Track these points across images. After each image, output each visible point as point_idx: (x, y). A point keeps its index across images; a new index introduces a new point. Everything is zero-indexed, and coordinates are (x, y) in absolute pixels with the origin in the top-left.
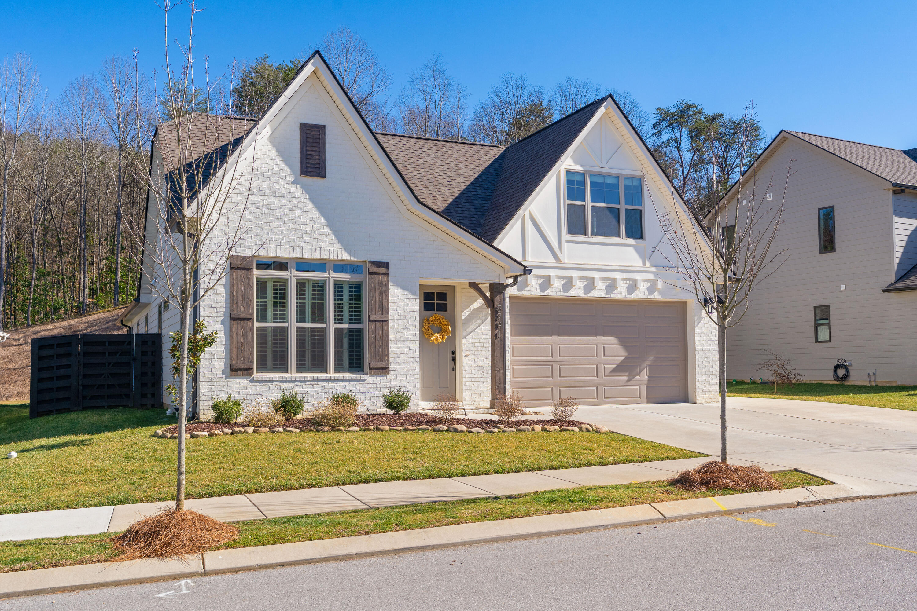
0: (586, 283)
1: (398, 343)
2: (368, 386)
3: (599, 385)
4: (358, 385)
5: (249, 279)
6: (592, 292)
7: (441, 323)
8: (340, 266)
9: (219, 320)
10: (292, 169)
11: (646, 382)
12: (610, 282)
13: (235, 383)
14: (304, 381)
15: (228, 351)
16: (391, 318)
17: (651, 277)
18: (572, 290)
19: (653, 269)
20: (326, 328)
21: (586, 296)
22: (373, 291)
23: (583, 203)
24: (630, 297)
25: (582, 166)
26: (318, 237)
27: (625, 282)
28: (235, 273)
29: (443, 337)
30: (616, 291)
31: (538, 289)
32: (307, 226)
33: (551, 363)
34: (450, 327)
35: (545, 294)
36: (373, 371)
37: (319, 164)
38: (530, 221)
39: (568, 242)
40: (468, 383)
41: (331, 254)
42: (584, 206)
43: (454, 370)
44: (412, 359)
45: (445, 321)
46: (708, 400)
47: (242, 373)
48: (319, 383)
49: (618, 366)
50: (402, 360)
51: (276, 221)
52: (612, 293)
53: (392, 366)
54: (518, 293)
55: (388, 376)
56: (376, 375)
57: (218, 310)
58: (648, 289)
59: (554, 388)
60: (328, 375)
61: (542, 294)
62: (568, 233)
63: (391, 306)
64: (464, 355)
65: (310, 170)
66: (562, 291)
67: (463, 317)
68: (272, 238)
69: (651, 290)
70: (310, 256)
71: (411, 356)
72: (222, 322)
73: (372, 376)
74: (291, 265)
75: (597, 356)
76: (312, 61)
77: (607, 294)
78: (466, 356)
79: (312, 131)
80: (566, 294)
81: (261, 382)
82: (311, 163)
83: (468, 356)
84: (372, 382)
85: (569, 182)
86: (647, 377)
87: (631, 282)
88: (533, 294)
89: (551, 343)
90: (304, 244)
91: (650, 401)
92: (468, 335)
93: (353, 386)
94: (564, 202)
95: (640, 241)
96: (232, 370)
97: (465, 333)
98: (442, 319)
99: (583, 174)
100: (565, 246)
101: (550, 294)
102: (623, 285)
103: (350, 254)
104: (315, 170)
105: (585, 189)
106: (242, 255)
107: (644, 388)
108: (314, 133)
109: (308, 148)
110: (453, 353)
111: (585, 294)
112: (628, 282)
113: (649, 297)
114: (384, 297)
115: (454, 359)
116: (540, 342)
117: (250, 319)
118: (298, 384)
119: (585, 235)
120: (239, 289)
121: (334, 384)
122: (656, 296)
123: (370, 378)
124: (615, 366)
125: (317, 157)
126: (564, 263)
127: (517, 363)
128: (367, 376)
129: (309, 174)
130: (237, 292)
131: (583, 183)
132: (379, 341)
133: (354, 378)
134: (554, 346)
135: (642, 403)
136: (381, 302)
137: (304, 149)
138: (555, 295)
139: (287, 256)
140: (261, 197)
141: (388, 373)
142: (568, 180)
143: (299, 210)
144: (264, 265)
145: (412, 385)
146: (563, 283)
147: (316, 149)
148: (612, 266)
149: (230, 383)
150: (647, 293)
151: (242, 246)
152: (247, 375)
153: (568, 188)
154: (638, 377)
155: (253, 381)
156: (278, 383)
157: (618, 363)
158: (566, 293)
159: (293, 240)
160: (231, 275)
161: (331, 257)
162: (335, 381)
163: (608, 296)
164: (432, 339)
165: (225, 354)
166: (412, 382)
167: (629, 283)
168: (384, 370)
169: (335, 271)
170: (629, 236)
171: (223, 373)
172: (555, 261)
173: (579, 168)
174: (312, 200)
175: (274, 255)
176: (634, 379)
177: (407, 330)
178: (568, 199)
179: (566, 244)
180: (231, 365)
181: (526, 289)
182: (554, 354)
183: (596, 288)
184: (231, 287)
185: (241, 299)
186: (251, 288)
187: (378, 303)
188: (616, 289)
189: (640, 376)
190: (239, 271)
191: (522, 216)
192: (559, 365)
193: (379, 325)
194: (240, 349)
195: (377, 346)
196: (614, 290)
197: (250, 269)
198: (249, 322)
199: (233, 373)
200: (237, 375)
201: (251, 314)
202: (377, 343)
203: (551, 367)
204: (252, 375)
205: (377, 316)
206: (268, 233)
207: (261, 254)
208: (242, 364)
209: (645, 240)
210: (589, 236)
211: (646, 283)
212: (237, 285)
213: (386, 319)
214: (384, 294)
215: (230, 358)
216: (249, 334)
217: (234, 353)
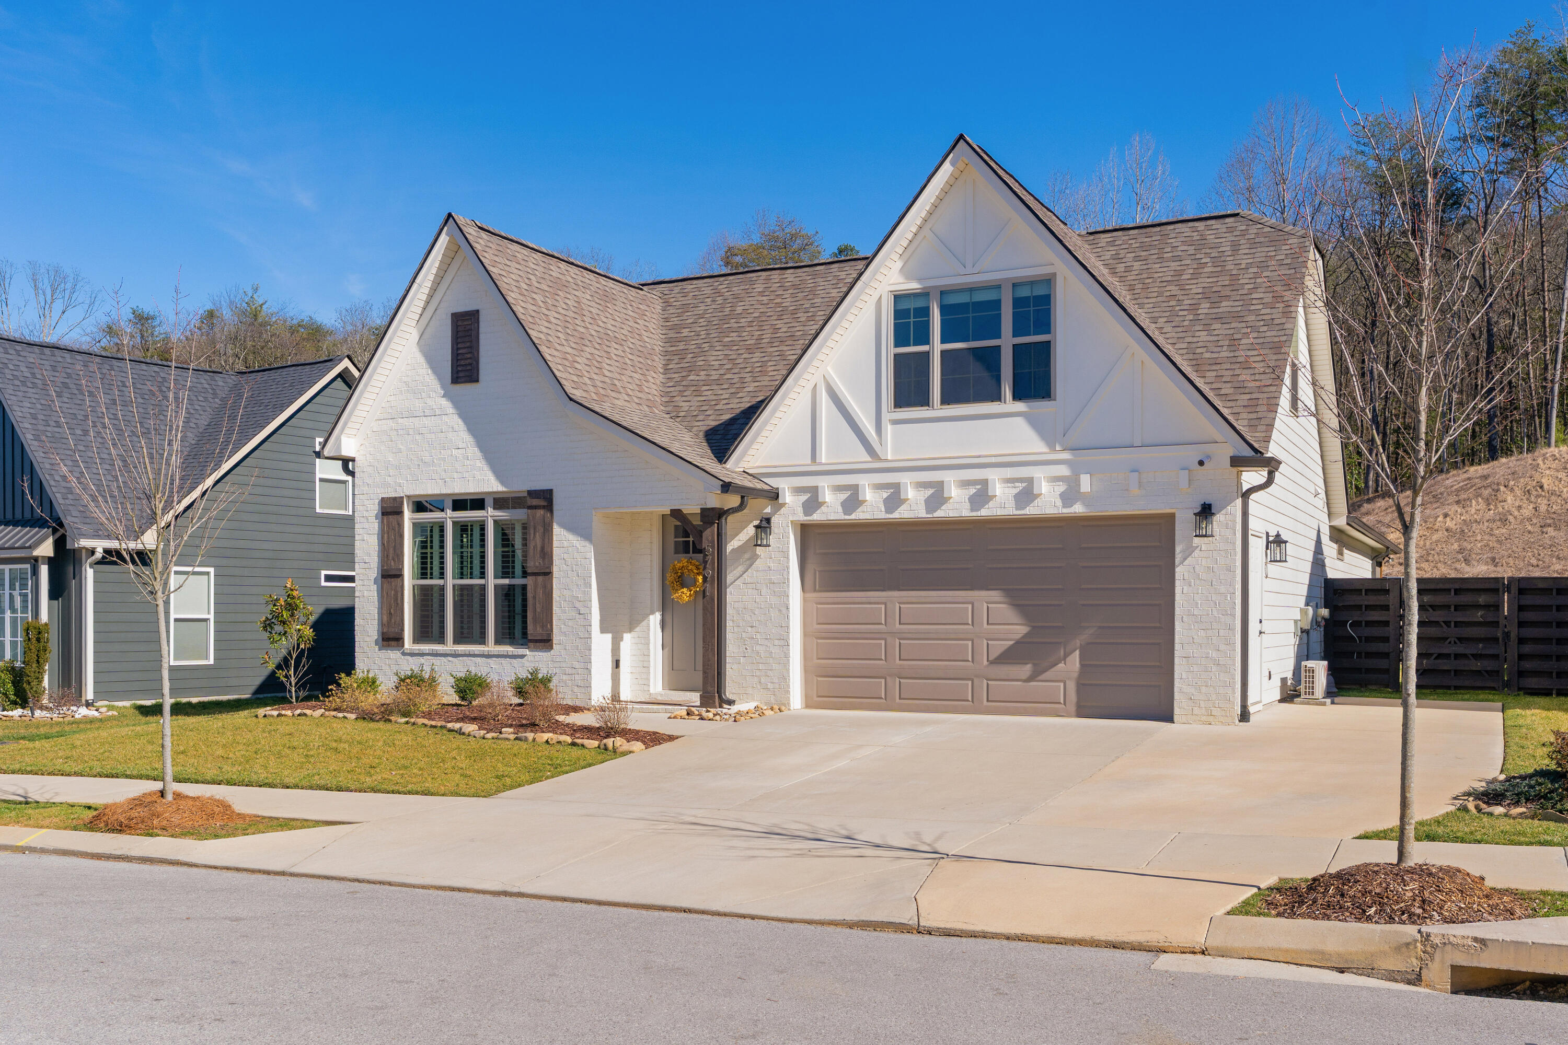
0: (928, 492)
1: (566, 605)
2: (528, 665)
3: (977, 676)
4: (515, 662)
5: (400, 525)
6: (943, 508)
7: (692, 571)
8: (501, 502)
9: (373, 579)
10: (440, 378)
11: (1076, 675)
12: (977, 487)
13: (387, 656)
14: (456, 655)
15: (380, 615)
16: (555, 569)
17: (1064, 471)
18: (903, 507)
19: (1066, 456)
20: (485, 586)
21: (930, 515)
22: (532, 532)
23: (925, 348)
24: (1022, 512)
25: (919, 280)
26: (472, 463)
27: (1009, 485)
28: (385, 518)
29: (691, 591)
30: (991, 504)
31: (840, 509)
32: (457, 451)
33: (884, 636)
34: (700, 578)
35: (853, 517)
36: (535, 645)
37: (470, 364)
38: (824, 394)
39: (895, 422)
41: (486, 485)
42: (927, 354)
44: (583, 629)
46: (1204, 718)
47: (393, 643)
48: (472, 658)
49: (1018, 642)
50: (570, 630)
51: (427, 448)
52: (982, 506)
53: (556, 637)
54: (806, 518)
55: (552, 651)
56: (537, 649)
57: (372, 566)
58: (1062, 495)
59: (888, 679)
60: (486, 649)
61: (847, 517)
62: (895, 407)
63: (556, 551)
65: (461, 374)
66: (883, 509)
69: (1067, 498)
70: (464, 490)
71: (583, 624)
72: (375, 582)
73: (532, 651)
74: (448, 503)
75: (974, 625)
76: (446, 228)
77: (972, 510)
79: (464, 320)
80: (891, 516)
81: (412, 654)
82: (463, 365)
84: (532, 660)
85: (899, 314)
86: (1079, 665)
87: (1024, 485)
88: (832, 518)
89: (884, 600)
90: (456, 475)
91: (1082, 712)
93: (510, 663)
94: (889, 350)
95: (1043, 404)
96: (383, 640)
98: (693, 564)
99: (924, 294)
100: (889, 429)
101: (861, 517)
102: (1005, 491)
104: (467, 374)
105: (929, 321)
106: (394, 496)
107: (1072, 686)
108: (465, 323)
109: (460, 346)
111: (928, 512)
112: (1017, 484)
113: (1065, 511)
114: (546, 540)
116: (864, 600)
117: (400, 576)
118: (450, 659)
119: (928, 405)
120: (391, 540)
121: (489, 660)
122: (1078, 509)
123: (531, 653)
124: (1012, 643)
125: (469, 356)
126: (886, 460)
127: (824, 635)
128: (526, 652)
129: (459, 380)
130: (388, 542)
131: (925, 312)
132: (540, 603)
133: (510, 653)
134: (889, 605)
135: (1069, 716)
137: (455, 348)
138: (871, 517)
139: (439, 491)
140: (413, 420)
141: (552, 648)
142: (895, 311)
143: (449, 430)
144: (419, 506)
145: (583, 666)
146: (885, 495)
147: (468, 344)
148: (979, 457)
149: (382, 656)
150: (1059, 503)
151: (394, 485)
152: (398, 646)
153: (896, 326)
154: (1061, 665)
155: (404, 654)
156: (429, 657)
157: (1018, 636)
158: (892, 513)
159: (445, 470)
160: (382, 522)
161: (485, 490)
162: (489, 656)
163: (974, 514)
164: (677, 596)
165: (378, 620)
166: (582, 661)
167: (1020, 486)
168: (545, 642)
169: (495, 508)
170: (1017, 396)
171: (376, 642)
172: (869, 459)
173: (914, 286)
174: (463, 416)
175: (426, 492)
176: (1053, 669)
177: (577, 585)
178: (896, 346)
179: (889, 427)
180: (383, 633)
181: (818, 511)
182: (888, 620)
183: (951, 501)
184: (383, 537)
185: (391, 551)
186: (401, 536)
187: (539, 549)
188: (991, 500)
189: (1065, 664)
190: (390, 516)
191: (810, 386)
192: (900, 639)
193: (540, 578)
194: (390, 614)
195: (538, 610)
196: (988, 502)
197: (400, 513)
198: (399, 579)
199: (385, 643)
200: (389, 646)
201: (402, 569)
202: (538, 605)
203: (883, 642)
204: (403, 646)
205: (537, 567)
206: (419, 465)
207: (412, 493)
208: (393, 631)
209: (1055, 400)
210: (935, 407)
211: (1058, 483)
212: (388, 533)
213: (547, 571)
214: (547, 537)
215: (382, 624)
216: (399, 595)
217: (385, 618)
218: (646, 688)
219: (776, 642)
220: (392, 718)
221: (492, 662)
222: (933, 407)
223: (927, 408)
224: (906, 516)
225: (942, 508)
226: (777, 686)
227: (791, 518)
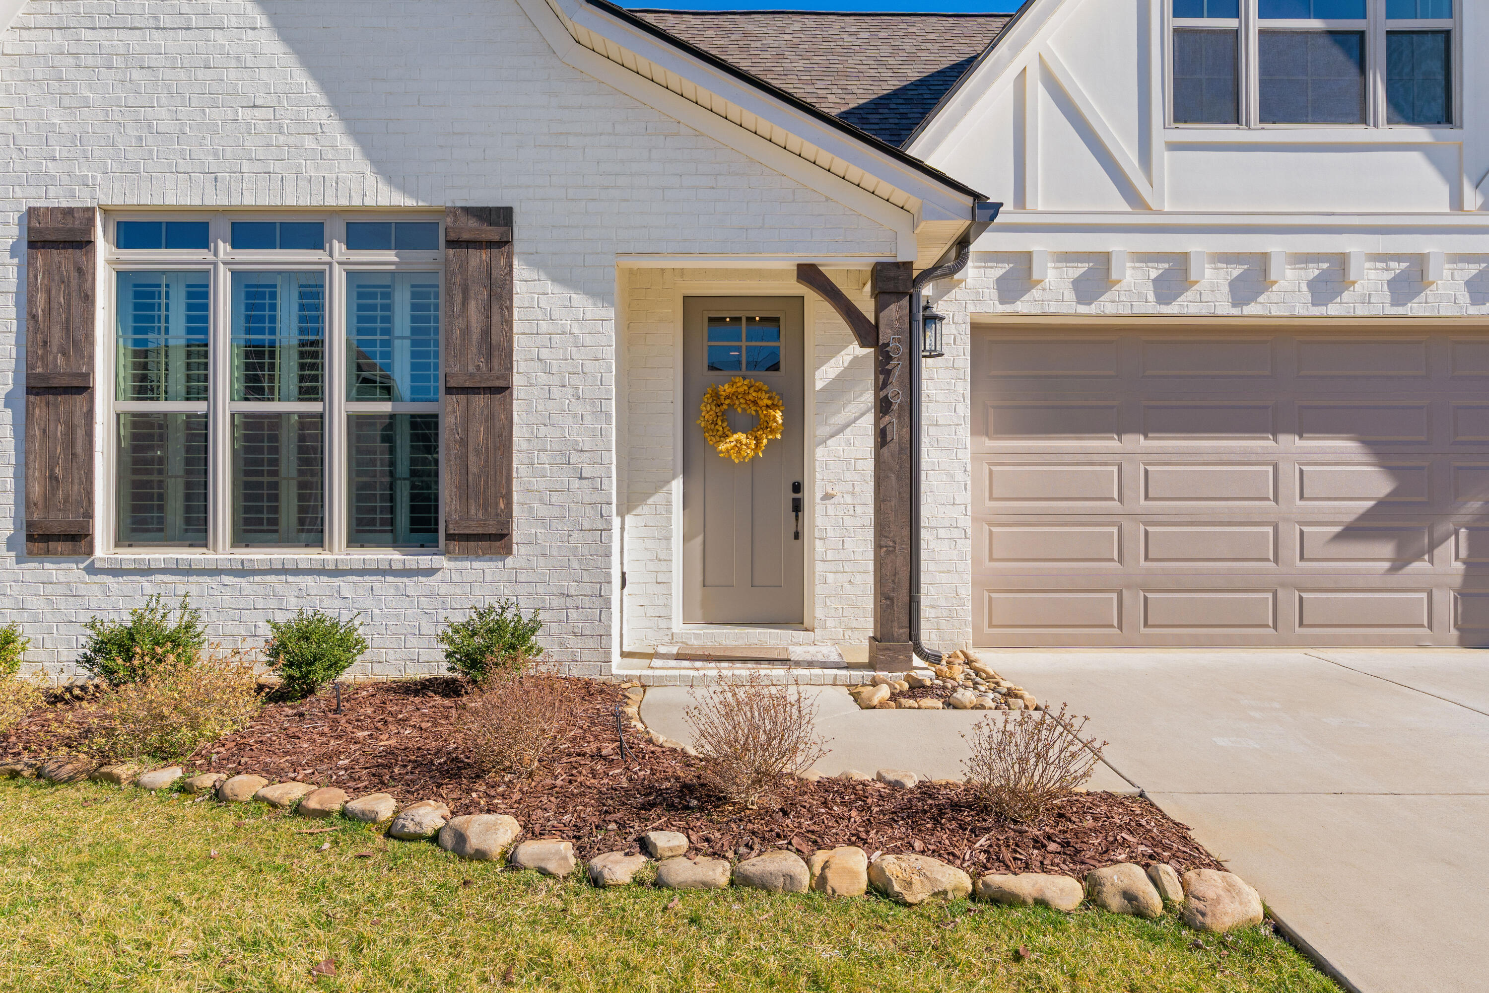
0: (1236, 271)
1: (544, 458)
2: (444, 589)
3: (1283, 585)
4: (410, 585)
5: (85, 274)
6: (1261, 299)
7: (755, 403)
11: (1458, 581)
12: (1324, 266)
13: (42, 575)
14: (243, 572)
15: (23, 482)
16: (517, 381)
18: (1188, 295)
20: (322, 416)
21: (1236, 312)
22: (458, 299)
23: (1231, 23)
24: (1400, 311)
26: (291, 140)
27: (1380, 265)
28: (39, 255)
29: (758, 440)
30: (1347, 297)
31: (1069, 296)
32: (257, 112)
33: (1116, 519)
34: (778, 415)
35: (1093, 309)
36: (456, 545)
38: (1041, 89)
39: (1174, 147)
40: (831, 578)
41: (330, 192)
42: (1236, 34)
43: (797, 536)
44: (588, 510)
45: (763, 395)
47: (60, 546)
48: (290, 578)
49: (1350, 528)
50: (556, 512)
51: (164, 101)
52: (1331, 300)
53: (519, 531)
54: (1000, 308)
55: (509, 561)
56: (467, 555)
58: (1470, 284)
59: (1125, 593)
60: (328, 557)
61: (1082, 309)
62: (1177, 120)
63: (519, 343)
64: (819, 495)
66: (1151, 297)
67: (819, 385)
68: (151, 152)
69: (1480, 290)
70: (265, 201)
71: (587, 499)
72: (9, 401)
73: (456, 559)
74: (220, 230)
75: (1276, 500)
77: (1314, 304)
78: (827, 497)
80: (1165, 310)
81: (117, 572)
83: (832, 496)
84: (456, 577)
86: (1459, 566)
87: (1404, 265)
88: (1053, 311)
89: (1117, 458)
90: (246, 166)
92: (832, 436)
93: (397, 588)
94: (1163, 22)
95: (1444, 132)
96: (30, 538)
97: (822, 431)
98: (759, 390)
100: (1163, 159)
101: (1109, 312)
102: (1373, 274)
103: (404, 189)
106: (64, 205)
107: (1446, 599)
110: (797, 488)
111: (1234, 305)
112: (1393, 265)
113: (1473, 311)
114: (496, 318)
115: (797, 507)
116: (1082, 458)
117: (84, 389)
118: (227, 579)
119: (1238, 121)
120: (55, 305)
121: (337, 581)
123: (452, 565)
124: (1340, 529)
126: (1160, 212)
127: (1004, 519)
128: (440, 561)
130: (48, 312)
132: (478, 453)
133: (398, 566)
134: (1126, 467)
135: (1440, 644)
136: (486, 334)
138: (1127, 311)
139: (197, 202)
140: (123, 34)
141: (509, 551)
143: (233, 63)
144: (141, 233)
145: (587, 589)
146: (1154, 274)
148: (1333, 214)
149: (28, 577)
150: (1464, 297)
151: (65, 179)
152: (75, 552)
154: (1422, 565)
155: (92, 570)
156: (168, 578)
157: (1350, 519)
158: (1168, 305)
159: (216, 155)
160: (31, 263)
161: (330, 201)
162: (337, 572)
163: (1320, 310)
164: (722, 447)
165: (16, 492)
166: (586, 578)
167: (1397, 267)
168: (494, 542)
169: (351, 244)
170: (1399, 115)
171: (11, 544)
172: (1128, 209)
175: (157, 201)
177: (574, 416)
178: (1177, 14)
179: (1167, 154)
180: (30, 524)
181: (1026, 297)
182: (1126, 491)
183: (1275, 288)
184: (31, 301)
185: (57, 333)
186: (88, 299)
187: (475, 337)
188: (1347, 289)
189: (1431, 561)
190: (55, 252)
191: (1012, 71)
192: (1145, 524)
193: (479, 401)
194: (53, 478)
195: (473, 469)
196: (1340, 293)
197: (86, 244)
198: (79, 399)
199: (36, 546)
200: (48, 552)
201: (89, 375)
202: (472, 458)
203: (1115, 530)
204: (90, 551)
205: (472, 375)
206: (140, 138)
207: (118, 201)
208: (58, 519)
209: (1461, 127)
210: (1252, 125)
211: (1461, 265)
212: (49, 291)
213: (500, 383)
214: (495, 308)
215: (26, 502)
216: (80, 433)
217: (37, 489)
218: (663, 623)
219: (942, 533)
220: (123, 771)
221: (347, 586)
222: (1247, 124)
223: (1236, 126)
224: (1192, 311)
225: (1258, 300)
226: (945, 613)
227: (971, 308)
